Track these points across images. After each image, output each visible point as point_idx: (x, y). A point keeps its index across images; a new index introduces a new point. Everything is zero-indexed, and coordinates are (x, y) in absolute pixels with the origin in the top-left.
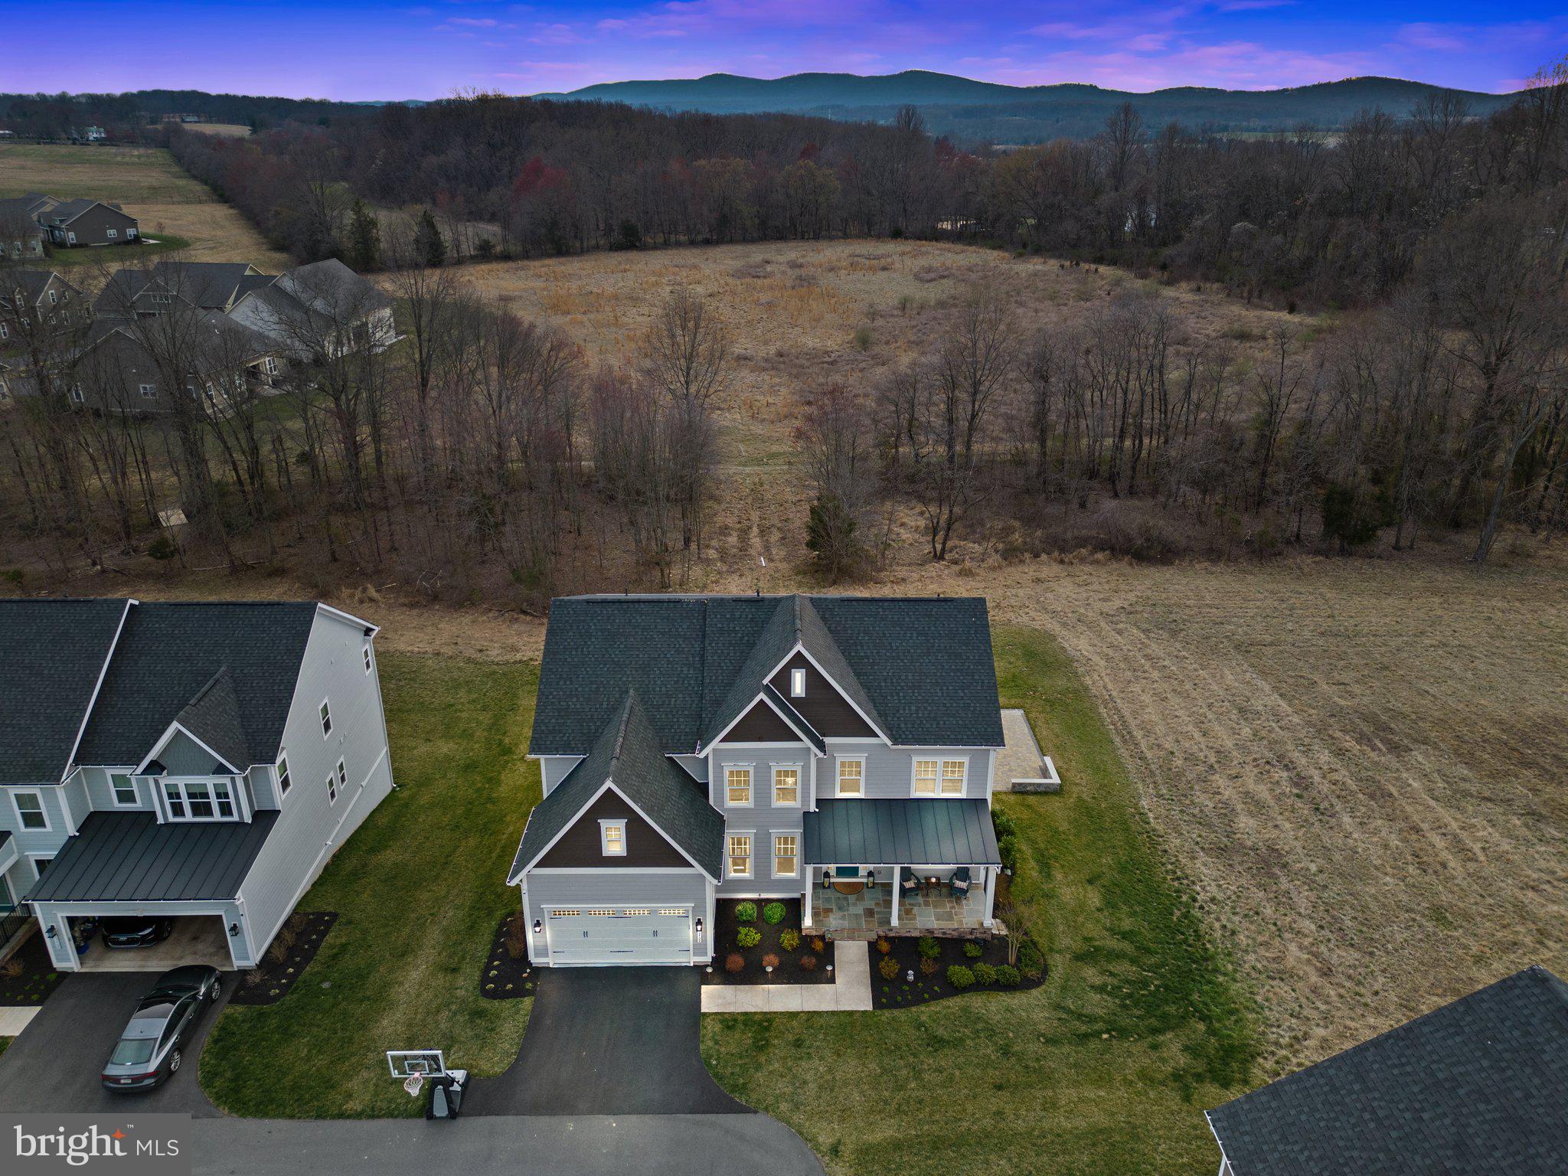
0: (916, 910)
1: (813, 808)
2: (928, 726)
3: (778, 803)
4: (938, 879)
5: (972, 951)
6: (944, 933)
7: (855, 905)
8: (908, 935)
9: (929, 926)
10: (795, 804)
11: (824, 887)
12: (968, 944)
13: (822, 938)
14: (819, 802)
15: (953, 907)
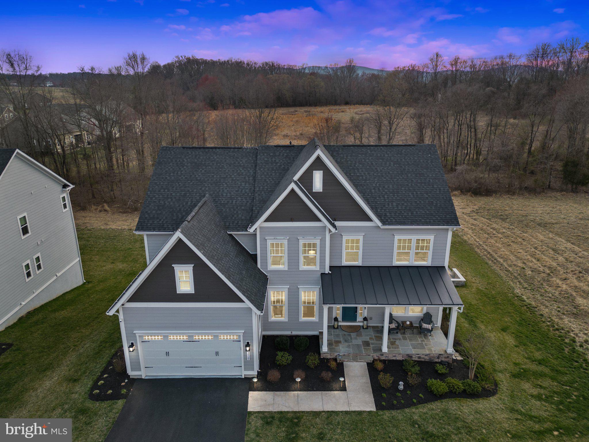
0: (397, 342)
1: (327, 271)
2: (405, 214)
3: (303, 267)
4: (411, 323)
5: (441, 369)
6: (419, 358)
7: (356, 339)
8: (394, 358)
9: (409, 352)
10: (316, 268)
11: (334, 328)
12: (438, 365)
13: (335, 360)
14: (331, 268)
15: (423, 341)
